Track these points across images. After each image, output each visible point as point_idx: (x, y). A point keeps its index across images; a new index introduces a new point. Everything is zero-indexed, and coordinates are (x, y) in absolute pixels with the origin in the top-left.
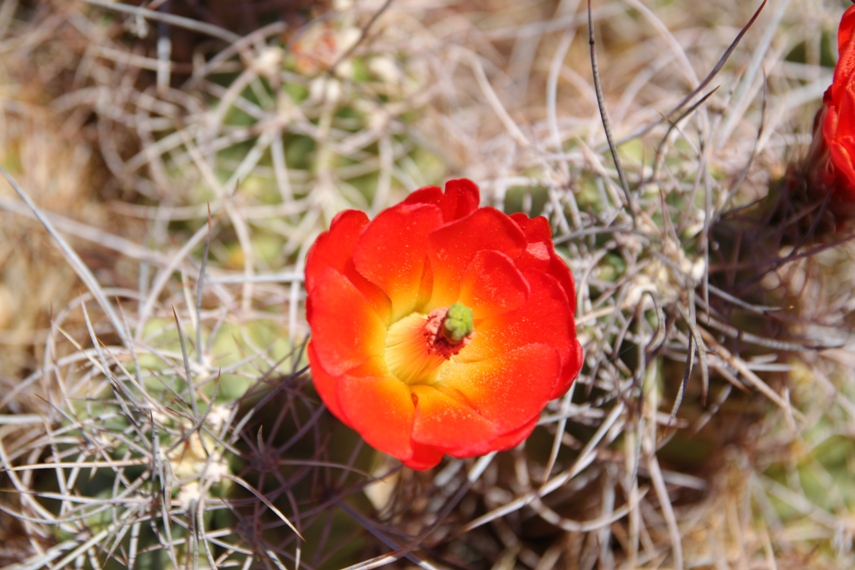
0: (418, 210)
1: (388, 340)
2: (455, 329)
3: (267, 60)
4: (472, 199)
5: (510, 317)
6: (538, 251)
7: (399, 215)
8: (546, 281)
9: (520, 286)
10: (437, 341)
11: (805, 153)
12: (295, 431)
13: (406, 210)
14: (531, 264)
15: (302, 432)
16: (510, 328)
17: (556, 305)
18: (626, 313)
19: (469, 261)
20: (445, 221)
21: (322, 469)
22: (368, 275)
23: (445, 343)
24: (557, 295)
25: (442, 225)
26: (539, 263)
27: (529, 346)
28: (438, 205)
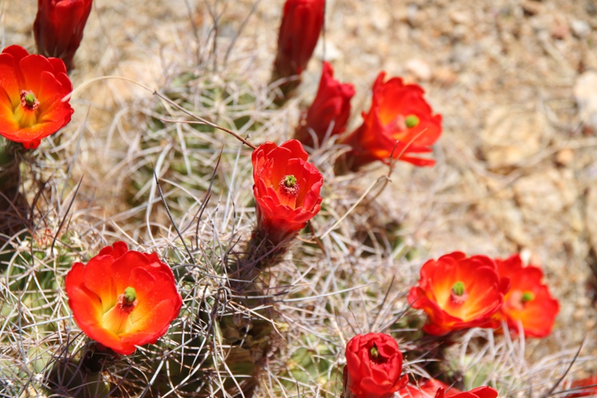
0: (105, 258)
1: (103, 320)
2: (129, 297)
3: (24, 245)
4: (125, 249)
5: (150, 294)
6: (156, 265)
7: (97, 260)
8: (161, 274)
9: (152, 279)
10: (123, 306)
11: (256, 223)
12: (72, 375)
13: (100, 258)
14: (154, 270)
15: (74, 375)
16: (151, 299)
17: (167, 283)
18: (198, 300)
19: (128, 276)
20: (115, 258)
21: (86, 386)
22: (90, 287)
23: (127, 306)
24: (167, 279)
25: (114, 260)
26: (157, 268)
27: (160, 303)
28: (112, 255)
